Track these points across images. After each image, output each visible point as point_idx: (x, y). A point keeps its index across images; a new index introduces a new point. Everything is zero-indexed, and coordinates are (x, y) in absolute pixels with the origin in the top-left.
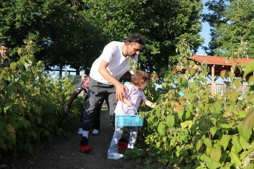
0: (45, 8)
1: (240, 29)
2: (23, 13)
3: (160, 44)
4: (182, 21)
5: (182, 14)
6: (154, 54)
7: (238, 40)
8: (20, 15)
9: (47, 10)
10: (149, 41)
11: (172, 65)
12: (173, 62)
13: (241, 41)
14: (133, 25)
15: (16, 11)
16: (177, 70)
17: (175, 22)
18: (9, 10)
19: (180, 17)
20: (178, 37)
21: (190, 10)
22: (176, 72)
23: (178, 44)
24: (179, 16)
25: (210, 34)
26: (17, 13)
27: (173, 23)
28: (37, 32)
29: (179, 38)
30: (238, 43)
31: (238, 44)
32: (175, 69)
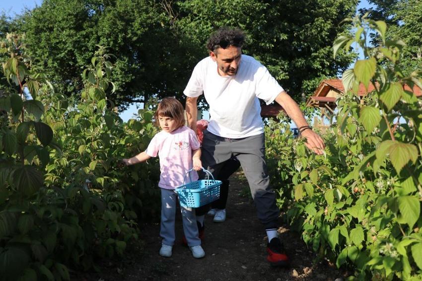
0: (136, 27)
1: (415, 37)
2: (109, 36)
3: (288, 64)
4: (321, 28)
5: (320, 18)
6: (280, 79)
7: (412, 53)
8: (105, 38)
9: (138, 29)
10: (273, 60)
11: (306, 94)
12: (309, 89)
13: (418, 54)
14: (250, 38)
15: (100, 33)
16: (312, 102)
17: (311, 30)
18: (92, 32)
19: (319, 23)
20: (316, 52)
21: (334, 11)
22: (312, 105)
23: (316, 62)
24: (317, 21)
25: (370, 42)
26: (101, 36)
27: (307, 32)
28: (125, 58)
29: (317, 54)
30: (413, 58)
31: (413, 60)
32: (310, 100)
